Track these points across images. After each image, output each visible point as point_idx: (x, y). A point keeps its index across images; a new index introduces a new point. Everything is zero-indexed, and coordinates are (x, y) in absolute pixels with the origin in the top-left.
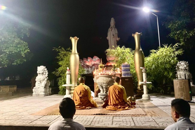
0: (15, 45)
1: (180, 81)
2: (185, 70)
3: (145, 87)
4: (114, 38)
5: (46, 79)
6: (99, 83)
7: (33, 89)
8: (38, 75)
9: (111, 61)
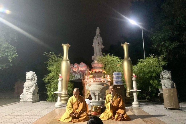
0: (3, 50)
1: (169, 89)
2: (168, 79)
3: (135, 95)
4: (99, 46)
5: (34, 85)
6: (92, 90)
7: (21, 96)
8: (27, 80)
9: (96, 68)
